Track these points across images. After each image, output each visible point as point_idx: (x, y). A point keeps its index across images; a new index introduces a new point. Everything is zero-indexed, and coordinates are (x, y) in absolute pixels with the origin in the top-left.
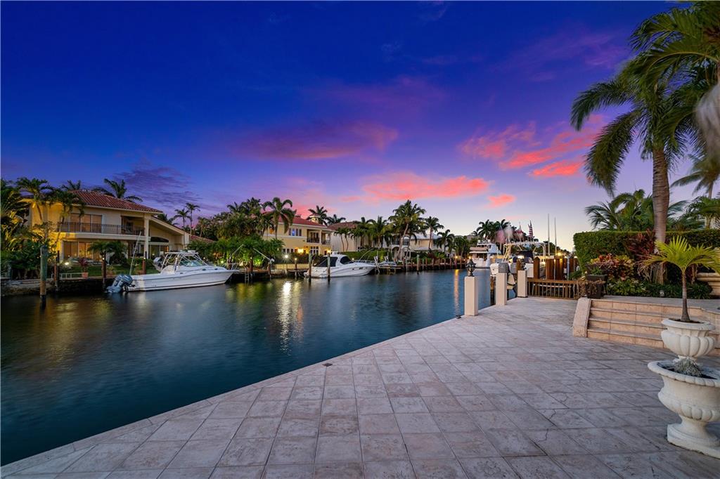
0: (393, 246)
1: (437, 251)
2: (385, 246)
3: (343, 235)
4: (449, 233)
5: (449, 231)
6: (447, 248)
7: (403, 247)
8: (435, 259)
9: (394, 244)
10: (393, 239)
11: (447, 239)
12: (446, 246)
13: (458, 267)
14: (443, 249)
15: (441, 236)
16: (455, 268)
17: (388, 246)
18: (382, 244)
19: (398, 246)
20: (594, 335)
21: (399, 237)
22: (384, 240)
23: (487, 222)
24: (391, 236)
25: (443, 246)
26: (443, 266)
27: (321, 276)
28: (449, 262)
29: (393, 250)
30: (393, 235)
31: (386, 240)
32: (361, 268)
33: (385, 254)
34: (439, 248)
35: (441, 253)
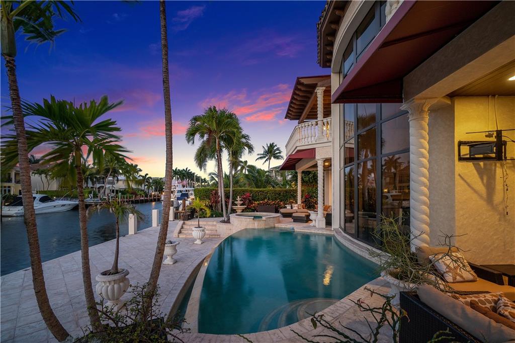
0: (98, 186)
1: (138, 189)
2: (90, 185)
3: (43, 176)
4: (147, 176)
5: (147, 174)
6: (146, 187)
7: (107, 186)
8: (136, 195)
9: (99, 183)
10: (98, 180)
11: (146, 179)
12: (145, 186)
13: (155, 200)
14: (143, 187)
15: (142, 178)
16: (151, 201)
17: (93, 185)
18: (87, 184)
19: (103, 185)
20: (181, 236)
21: (103, 178)
22: (89, 180)
23: (176, 169)
24: (96, 178)
25: (143, 185)
26: (142, 200)
27: (15, 215)
28: (147, 197)
29: (99, 188)
30: (98, 176)
31: (92, 180)
32: (63, 205)
33: (90, 193)
34: (140, 187)
35: (142, 190)
